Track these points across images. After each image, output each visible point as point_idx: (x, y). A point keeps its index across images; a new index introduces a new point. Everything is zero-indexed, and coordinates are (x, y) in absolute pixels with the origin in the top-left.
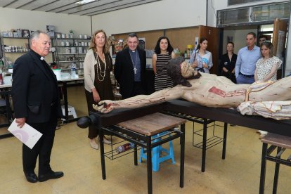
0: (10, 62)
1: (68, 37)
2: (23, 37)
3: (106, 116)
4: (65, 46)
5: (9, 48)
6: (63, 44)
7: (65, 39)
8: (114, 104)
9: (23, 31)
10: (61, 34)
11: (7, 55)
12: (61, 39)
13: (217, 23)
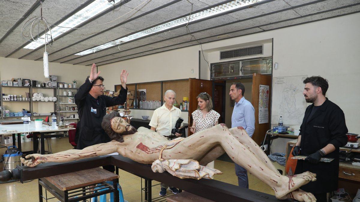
0: (7, 111)
1: (71, 87)
2: (23, 86)
3: (30, 170)
4: (67, 96)
5: (8, 97)
6: (65, 94)
7: (68, 88)
8: (41, 158)
9: (24, 80)
10: (63, 84)
11: (4, 104)
12: (63, 88)
13: (211, 76)
